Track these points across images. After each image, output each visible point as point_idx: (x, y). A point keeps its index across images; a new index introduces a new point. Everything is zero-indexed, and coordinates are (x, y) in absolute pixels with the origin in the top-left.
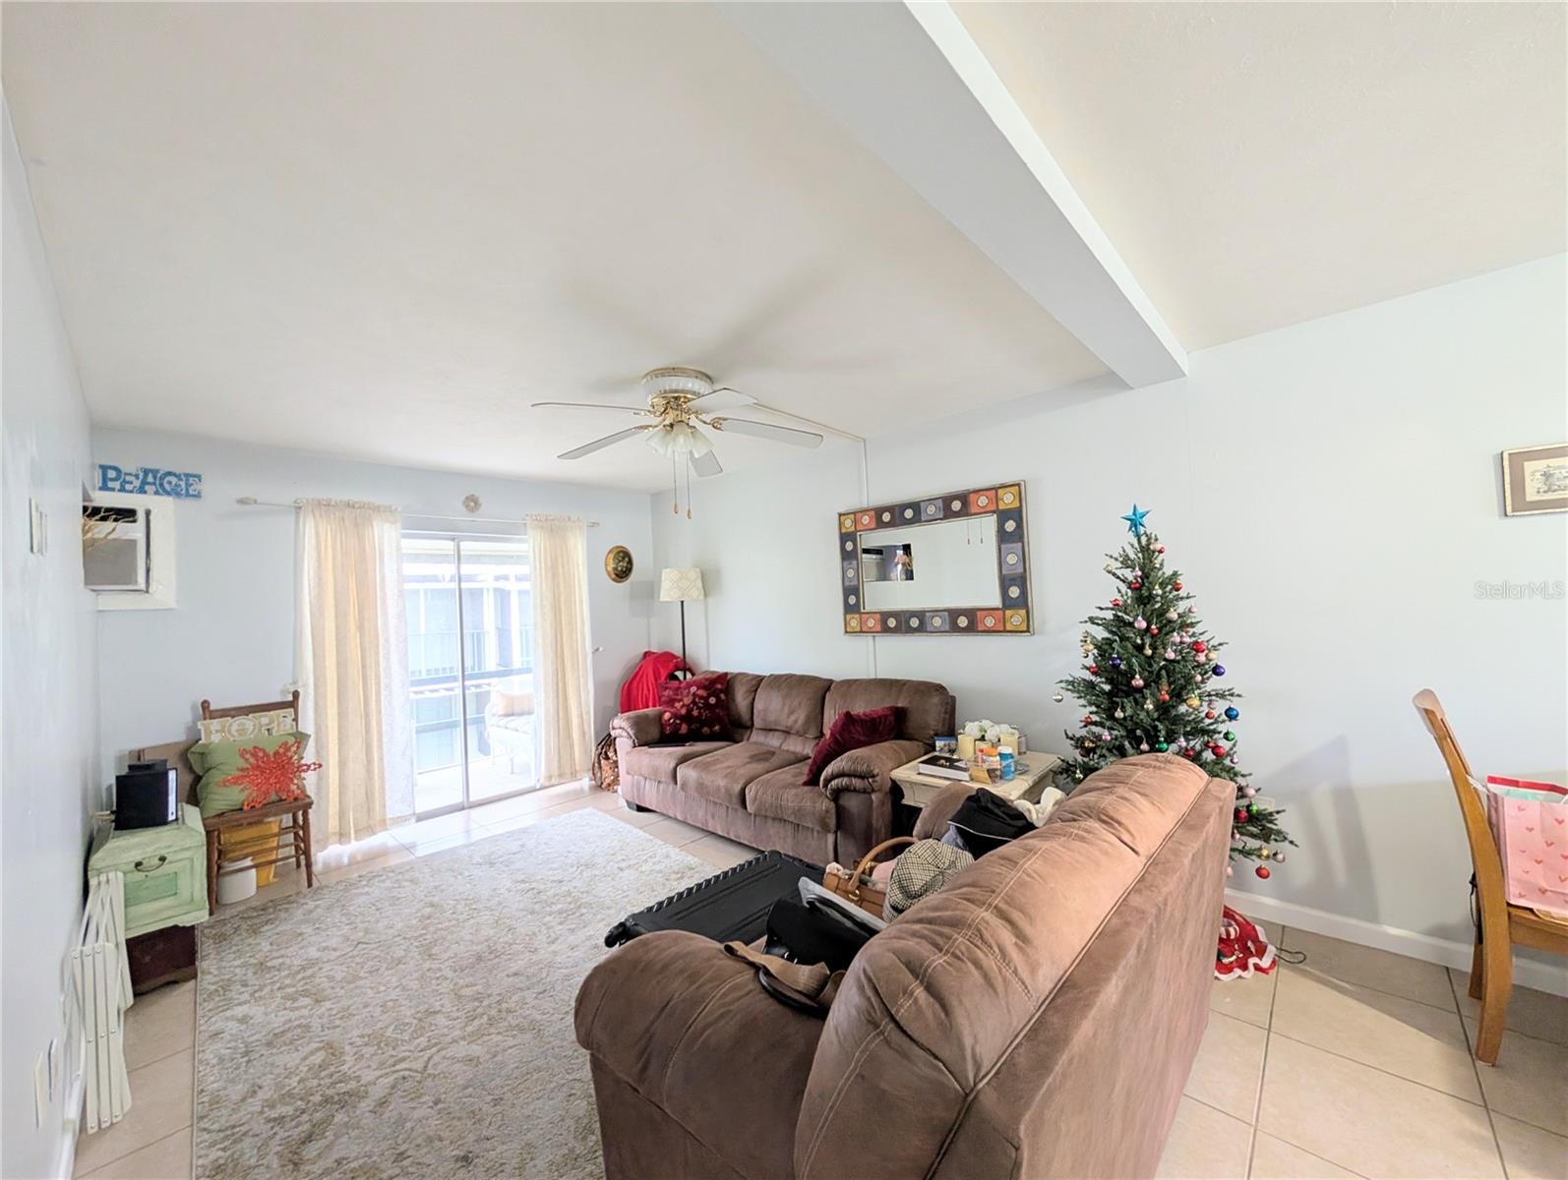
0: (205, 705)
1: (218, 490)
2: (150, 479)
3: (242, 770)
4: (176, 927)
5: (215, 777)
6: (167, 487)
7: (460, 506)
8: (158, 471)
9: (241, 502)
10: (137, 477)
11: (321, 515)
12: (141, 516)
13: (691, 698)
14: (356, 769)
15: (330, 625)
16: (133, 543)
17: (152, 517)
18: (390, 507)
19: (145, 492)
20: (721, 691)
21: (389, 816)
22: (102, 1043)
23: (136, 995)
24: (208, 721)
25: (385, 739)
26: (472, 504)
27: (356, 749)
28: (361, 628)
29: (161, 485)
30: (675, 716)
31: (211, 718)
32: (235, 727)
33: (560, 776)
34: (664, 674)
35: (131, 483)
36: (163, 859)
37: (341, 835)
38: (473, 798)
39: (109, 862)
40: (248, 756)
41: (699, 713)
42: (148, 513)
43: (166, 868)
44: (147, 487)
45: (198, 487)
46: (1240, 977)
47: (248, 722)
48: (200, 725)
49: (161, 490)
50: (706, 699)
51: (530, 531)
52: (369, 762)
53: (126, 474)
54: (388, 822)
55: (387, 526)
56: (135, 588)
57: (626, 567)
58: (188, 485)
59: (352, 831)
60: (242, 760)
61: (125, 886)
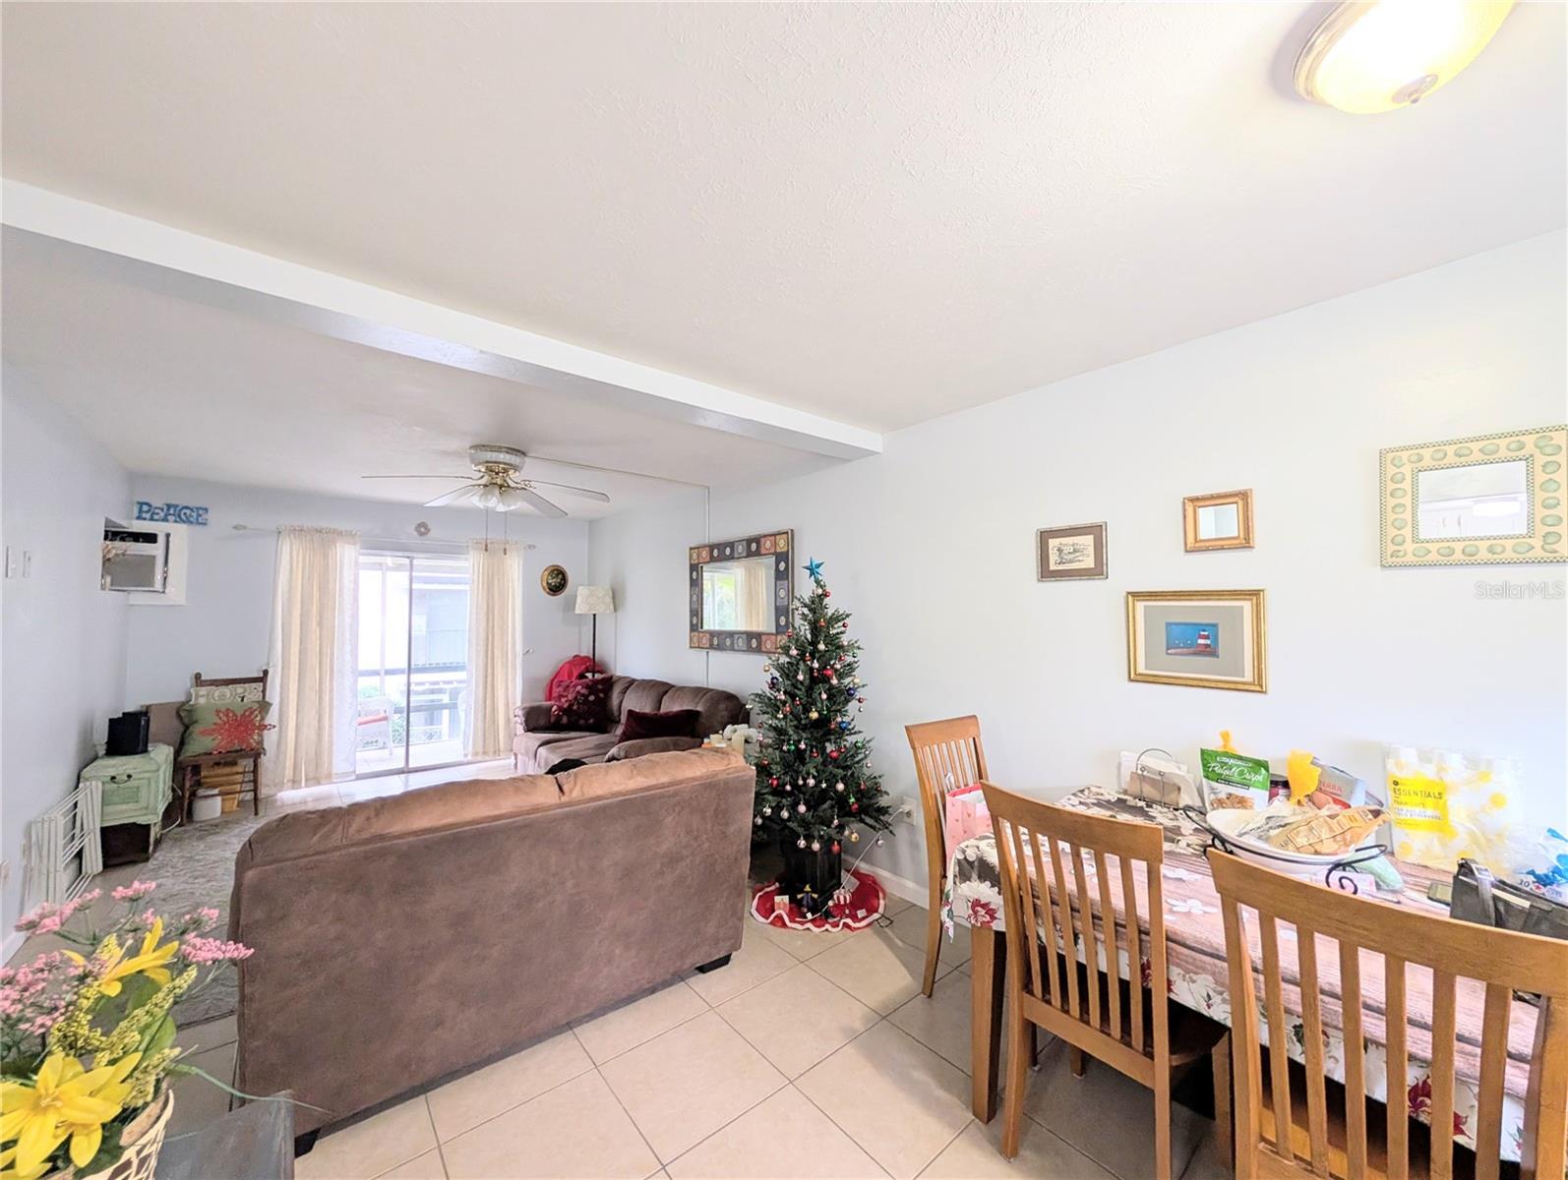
0: (198, 676)
1: (220, 519)
2: (172, 512)
3: (215, 724)
4: (134, 824)
5: (196, 729)
6: (183, 517)
7: (412, 530)
8: (177, 506)
9: (235, 528)
10: (162, 510)
11: (295, 537)
12: (161, 539)
13: (574, 695)
14: (309, 733)
15: (296, 621)
16: (153, 558)
17: (171, 539)
18: (351, 532)
19: (167, 521)
20: (601, 691)
21: (334, 771)
22: (52, 876)
23: (106, 866)
24: (199, 688)
25: (335, 712)
26: (423, 530)
27: (311, 715)
28: (320, 624)
29: (179, 516)
30: (560, 708)
31: (202, 686)
32: (217, 694)
33: (485, 753)
34: (575, 674)
35: (157, 514)
36: (129, 776)
37: (294, 782)
38: (412, 765)
39: (93, 773)
40: (221, 715)
41: (578, 708)
42: (168, 536)
43: (132, 783)
44: (169, 517)
45: (204, 516)
46: (827, 930)
47: (227, 690)
48: (192, 691)
49: (179, 519)
50: (586, 697)
51: (471, 552)
52: (320, 729)
53: (156, 508)
54: (333, 775)
55: (347, 546)
56: (151, 589)
57: (560, 583)
58: (199, 515)
59: (303, 781)
60: (217, 718)
61: (103, 792)
